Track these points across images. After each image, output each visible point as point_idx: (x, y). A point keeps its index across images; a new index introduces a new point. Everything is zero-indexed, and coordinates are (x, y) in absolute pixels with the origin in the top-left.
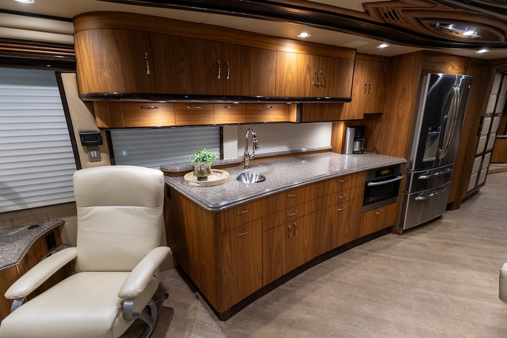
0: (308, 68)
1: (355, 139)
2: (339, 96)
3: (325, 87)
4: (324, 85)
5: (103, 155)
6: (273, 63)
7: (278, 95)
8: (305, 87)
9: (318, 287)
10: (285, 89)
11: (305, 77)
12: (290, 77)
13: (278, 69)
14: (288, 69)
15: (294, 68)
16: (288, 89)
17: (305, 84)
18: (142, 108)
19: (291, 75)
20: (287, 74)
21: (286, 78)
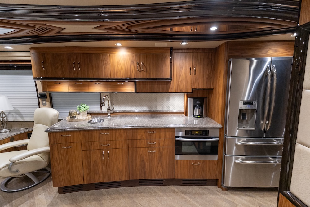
0: (132, 61)
1: (194, 107)
2: (159, 77)
3: (147, 72)
4: (145, 70)
5: (47, 103)
6: (107, 60)
7: (112, 77)
8: (131, 72)
9: (118, 199)
10: (117, 74)
11: (130, 67)
12: (119, 67)
13: (111, 63)
14: (118, 63)
15: (122, 62)
16: (119, 74)
17: (130, 70)
18: (55, 83)
19: (120, 66)
20: (117, 66)
21: (117, 68)
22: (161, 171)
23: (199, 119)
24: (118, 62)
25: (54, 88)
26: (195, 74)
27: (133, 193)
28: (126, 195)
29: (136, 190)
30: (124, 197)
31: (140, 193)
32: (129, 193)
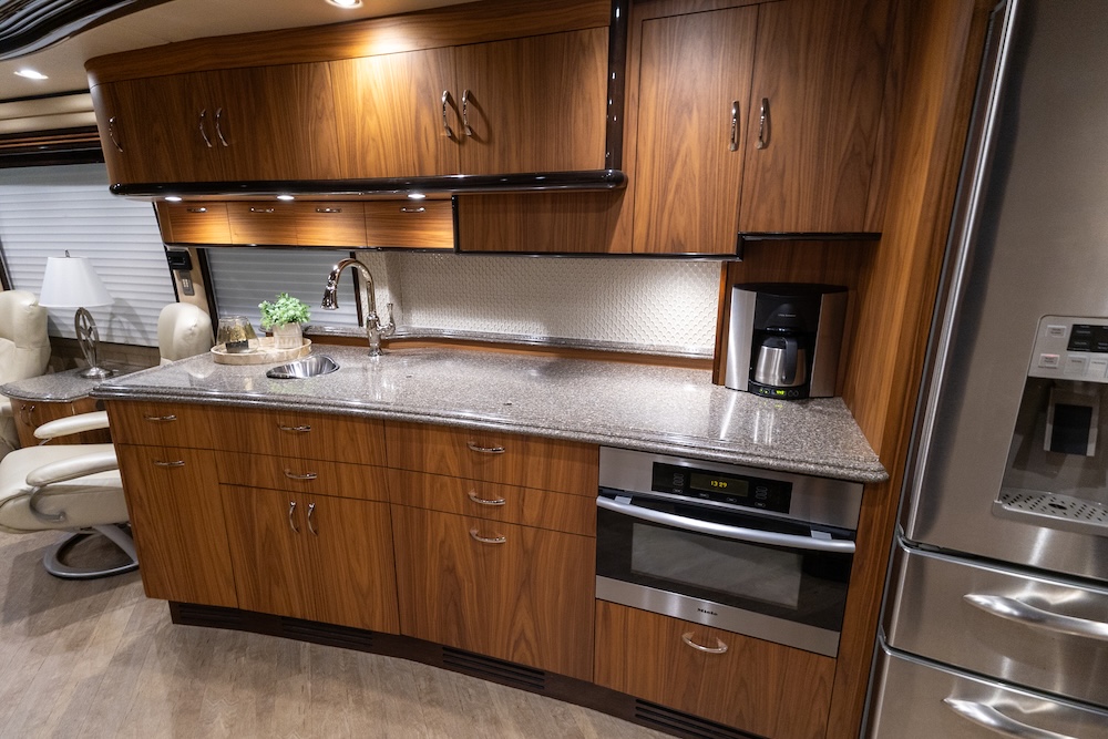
0: (424, 90)
1: (758, 339)
2: (552, 167)
3: (489, 141)
4: (483, 135)
5: (196, 286)
6: (323, 95)
8: (419, 147)
10: (364, 159)
11: (417, 118)
12: (372, 124)
13: (340, 108)
14: (364, 104)
15: (380, 98)
16: (371, 157)
17: (418, 139)
18: (189, 210)
19: (375, 117)
20: (363, 118)
21: (363, 128)
22: (530, 635)
23: (780, 405)
24: (364, 97)
25: (189, 229)
26: (765, 146)
27: (403, 695)
28: (372, 695)
29: (423, 685)
30: (360, 703)
31: (430, 703)
32: (388, 691)
